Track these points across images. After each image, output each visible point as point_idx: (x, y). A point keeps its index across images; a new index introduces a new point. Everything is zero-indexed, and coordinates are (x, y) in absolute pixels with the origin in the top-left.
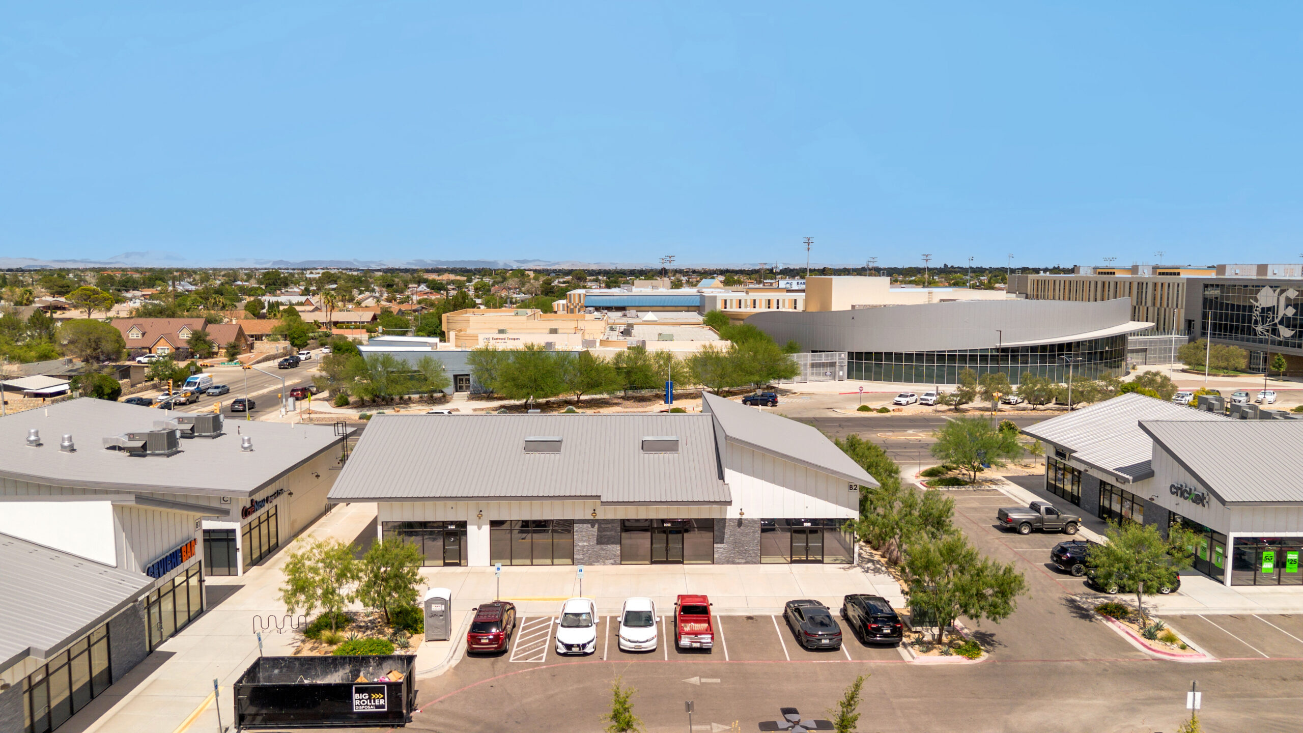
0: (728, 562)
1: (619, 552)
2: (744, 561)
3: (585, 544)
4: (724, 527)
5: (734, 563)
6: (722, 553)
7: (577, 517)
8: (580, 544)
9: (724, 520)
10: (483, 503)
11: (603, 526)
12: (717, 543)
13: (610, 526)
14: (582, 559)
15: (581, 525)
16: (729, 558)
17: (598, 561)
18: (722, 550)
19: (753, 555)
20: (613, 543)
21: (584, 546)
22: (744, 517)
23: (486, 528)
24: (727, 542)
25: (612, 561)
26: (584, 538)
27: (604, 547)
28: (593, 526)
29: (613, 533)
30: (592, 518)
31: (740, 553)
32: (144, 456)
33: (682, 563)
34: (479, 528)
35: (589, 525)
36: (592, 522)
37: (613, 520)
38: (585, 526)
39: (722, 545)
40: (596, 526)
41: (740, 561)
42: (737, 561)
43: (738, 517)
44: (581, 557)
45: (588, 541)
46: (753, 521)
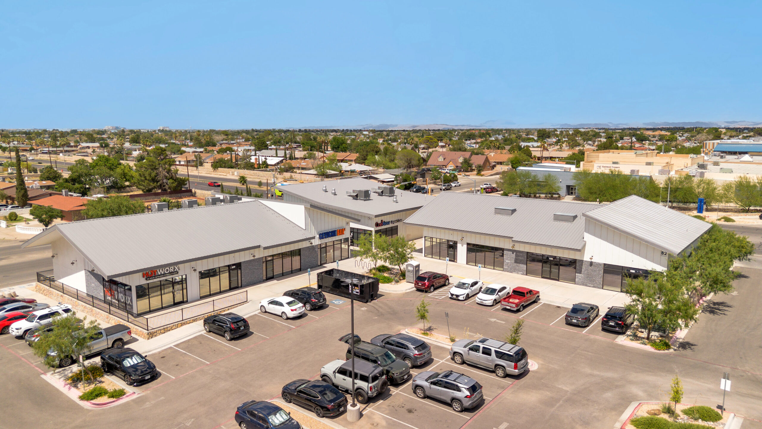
0: (583, 285)
1: (525, 269)
2: (592, 286)
3: (509, 261)
4: (582, 265)
5: (586, 285)
6: (580, 279)
7: (506, 247)
8: (507, 261)
9: (582, 261)
10: (464, 234)
11: (518, 254)
12: (578, 273)
13: (521, 254)
14: (507, 269)
15: (507, 252)
16: (584, 282)
17: (515, 272)
18: (580, 277)
19: (598, 283)
20: (522, 264)
21: (508, 263)
22: (592, 260)
23: (465, 246)
24: (583, 274)
25: (521, 273)
26: (509, 259)
27: (518, 264)
28: (513, 253)
29: (523, 258)
30: (512, 249)
31: (591, 281)
32: (357, 199)
33: (558, 280)
34: (462, 246)
35: (511, 253)
36: (513, 251)
37: (523, 252)
38: (509, 252)
39: (580, 275)
40: (515, 254)
41: (590, 285)
42: (589, 285)
43: (590, 260)
44: (507, 268)
45: (510, 260)
46: (599, 264)
